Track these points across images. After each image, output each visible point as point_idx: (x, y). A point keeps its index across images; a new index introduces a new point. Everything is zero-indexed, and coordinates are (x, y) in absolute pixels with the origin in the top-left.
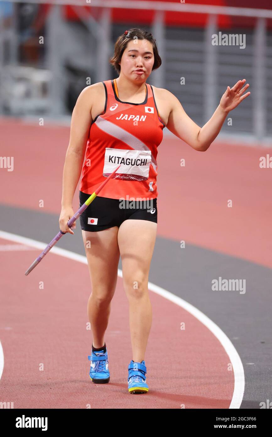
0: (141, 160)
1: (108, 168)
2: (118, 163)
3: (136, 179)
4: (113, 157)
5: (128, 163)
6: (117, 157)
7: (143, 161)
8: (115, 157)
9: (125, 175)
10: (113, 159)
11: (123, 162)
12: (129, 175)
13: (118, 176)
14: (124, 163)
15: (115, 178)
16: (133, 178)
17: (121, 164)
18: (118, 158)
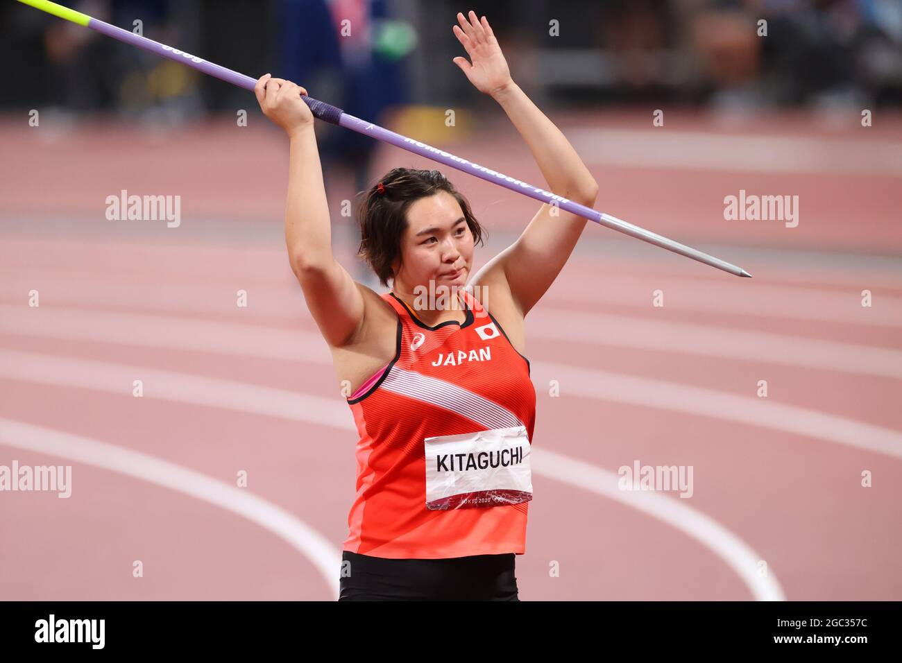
0: (510, 451)
1: (438, 487)
2: (461, 469)
3: (507, 500)
4: (446, 456)
5: (485, 464)
6: (457, 455)
7: (514, 453)
8: (452, 456)
9: (482, 494)
10: (447, 463)
11: (471, 463)
12: (490, 492)
13: (466, 500)
14: (474, 465)
15: (460, 506)
16: (500, 499)
17: (467, 469)
18: (458, 457)
